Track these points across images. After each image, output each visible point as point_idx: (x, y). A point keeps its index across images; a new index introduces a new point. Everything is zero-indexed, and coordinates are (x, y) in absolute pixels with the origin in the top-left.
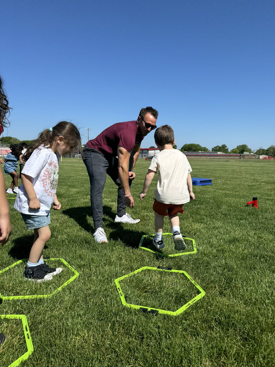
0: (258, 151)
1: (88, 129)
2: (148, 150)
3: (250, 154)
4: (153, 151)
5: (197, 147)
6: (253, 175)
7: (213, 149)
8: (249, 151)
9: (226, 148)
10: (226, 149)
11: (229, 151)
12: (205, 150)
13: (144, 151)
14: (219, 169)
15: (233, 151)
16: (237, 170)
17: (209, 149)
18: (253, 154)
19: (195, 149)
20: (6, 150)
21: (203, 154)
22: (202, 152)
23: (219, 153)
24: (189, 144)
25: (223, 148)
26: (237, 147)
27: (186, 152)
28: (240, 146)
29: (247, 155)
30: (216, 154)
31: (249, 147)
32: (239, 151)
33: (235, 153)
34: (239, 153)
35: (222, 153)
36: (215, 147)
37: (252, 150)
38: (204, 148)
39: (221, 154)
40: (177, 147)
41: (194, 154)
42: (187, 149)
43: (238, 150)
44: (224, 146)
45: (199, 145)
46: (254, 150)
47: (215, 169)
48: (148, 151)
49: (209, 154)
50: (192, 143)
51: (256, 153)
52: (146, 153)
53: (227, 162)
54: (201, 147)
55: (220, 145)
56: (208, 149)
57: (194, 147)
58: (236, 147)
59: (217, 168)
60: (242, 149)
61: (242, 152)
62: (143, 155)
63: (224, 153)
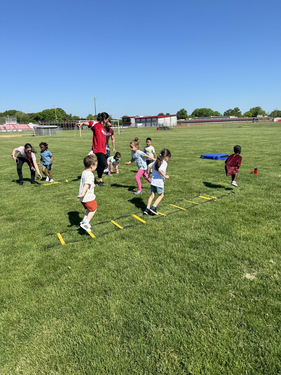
0: (273, 112)
1: (95, 98)
2: (157, 117)
3: (264, 116)
4: (163, 119)
5: (208, 112)
6: (261, 146)
7: (225, 113)
8: (263, 113)
9: (239, 111)
10: (239, 113)
11: (242, 114)
12: (217, 114)
13: (153, 119)
14: (232, 141)
15: (246, 115)
16: (248, 141)
17: (221, 113)
18: (267, 116)
19: (206, 114)
20: (12, 124)
21: (215, 119)
22: (214, 117)
23: (231, 117)
24: (200, 109)
25: (236, 112)
26: (251, 109)
27: (197, 117)
28: (253, 108)
29: (261, 119)
30: (228, 118)
31: (263, 109)
32: (253, 114)
33: (248, 116)
34: (253, 116)
35: (234, 116)
36: (227, 111)
37: (266, 112)
38: (216, 112)
39: (234, 118)
40: (187, 112)
41: (205, 119)
42: (198, 114)
43: (251, 113)
44: (237, 110)
45: (210, 109)
46: (268, 112)
47: (230, 140)
48: (157, 119)
49: (221, 118)
50: (204, 108)
51: (270, 116)
52: (155, 121)
53: (239, 128)
54: (212, 111)
55: (233, 109)
56: (219, 113)
57: (206, 112)
58: (249, 110)
59: (232, 140)
60: (255, 113)
61: (255, 114)
62: (152, 123)
63: (236, 117)
